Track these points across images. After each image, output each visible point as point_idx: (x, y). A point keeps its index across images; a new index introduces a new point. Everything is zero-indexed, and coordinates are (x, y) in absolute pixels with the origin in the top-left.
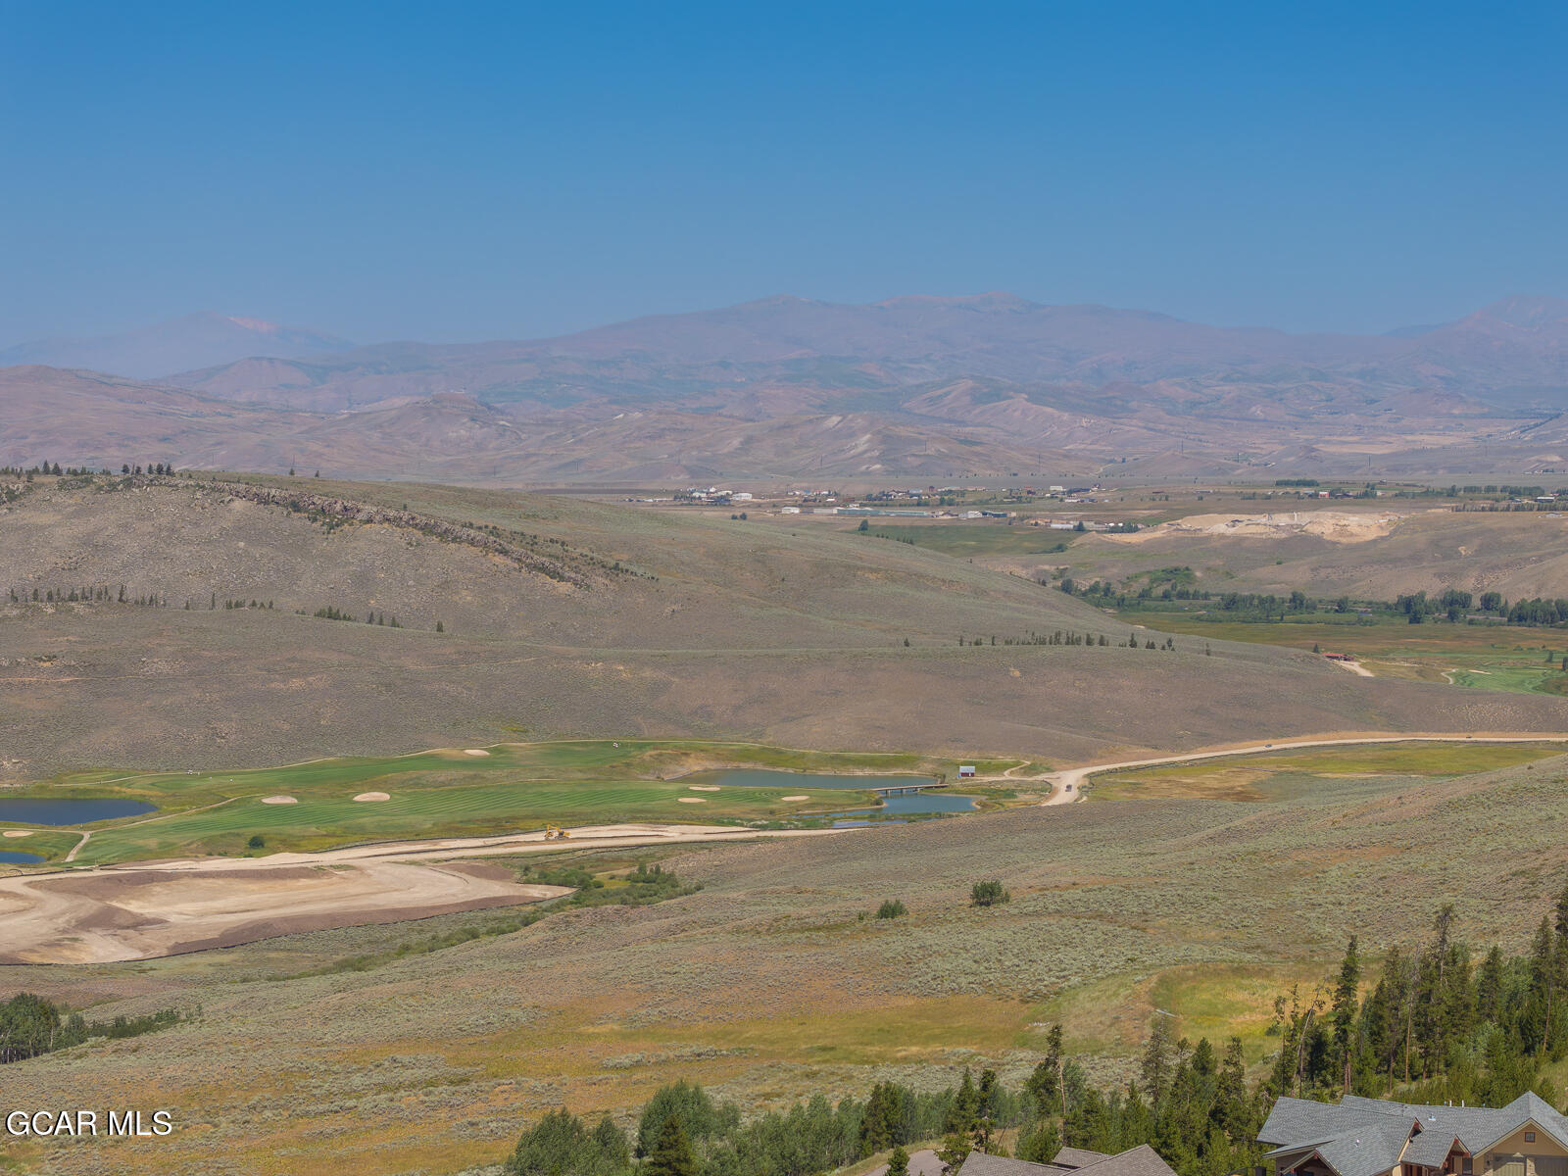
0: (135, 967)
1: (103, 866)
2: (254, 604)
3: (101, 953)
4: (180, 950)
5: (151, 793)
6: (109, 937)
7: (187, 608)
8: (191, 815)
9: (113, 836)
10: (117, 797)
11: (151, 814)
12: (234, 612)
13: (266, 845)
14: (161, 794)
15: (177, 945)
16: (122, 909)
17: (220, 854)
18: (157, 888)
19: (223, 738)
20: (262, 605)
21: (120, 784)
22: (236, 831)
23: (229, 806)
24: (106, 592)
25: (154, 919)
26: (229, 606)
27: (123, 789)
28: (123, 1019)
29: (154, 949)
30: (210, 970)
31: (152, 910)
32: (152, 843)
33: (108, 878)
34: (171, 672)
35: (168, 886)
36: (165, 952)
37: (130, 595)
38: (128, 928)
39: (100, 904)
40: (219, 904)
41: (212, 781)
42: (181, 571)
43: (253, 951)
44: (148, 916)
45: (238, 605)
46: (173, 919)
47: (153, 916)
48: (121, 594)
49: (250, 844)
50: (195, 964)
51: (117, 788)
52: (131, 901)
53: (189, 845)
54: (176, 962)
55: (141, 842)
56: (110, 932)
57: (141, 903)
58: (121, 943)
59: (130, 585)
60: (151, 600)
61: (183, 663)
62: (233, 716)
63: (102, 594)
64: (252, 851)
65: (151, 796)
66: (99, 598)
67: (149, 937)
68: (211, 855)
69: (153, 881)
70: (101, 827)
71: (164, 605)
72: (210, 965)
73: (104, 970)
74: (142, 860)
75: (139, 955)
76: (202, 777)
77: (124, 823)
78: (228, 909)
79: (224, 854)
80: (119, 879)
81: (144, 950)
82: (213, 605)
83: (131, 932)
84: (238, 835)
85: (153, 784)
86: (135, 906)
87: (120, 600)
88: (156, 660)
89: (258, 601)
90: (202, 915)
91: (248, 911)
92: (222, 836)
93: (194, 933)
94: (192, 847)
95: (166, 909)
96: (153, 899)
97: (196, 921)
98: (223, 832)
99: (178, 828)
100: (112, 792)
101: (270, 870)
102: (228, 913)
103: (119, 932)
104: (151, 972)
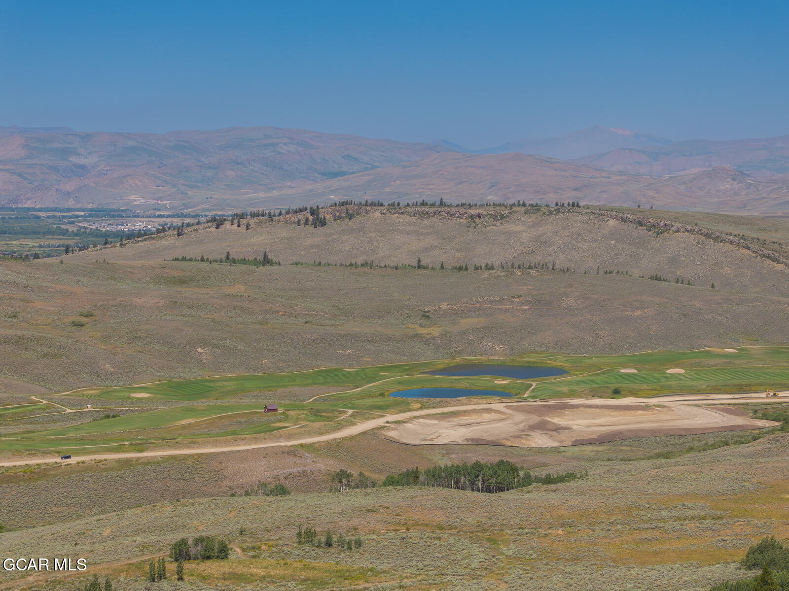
0: (556, 450)
1: (541, 400)
2: (618, 272)
3: (540, 442)
4: (577, 443)
5: (565, 365)
6: (543, 435)
7: (585, 273)
8: (585, 376)
9: (546, 385)
10: (549, 366)
11: (565, 375)
12: (608, 276)
13: (621, 393)
14: (570, 365)
15: (577, 441)
16: (550, 421)
17: (598, 397)
18: (567, 412)
19: (601, 338)
20: (622, 273)
21: (550, 360)
22: (606, 385)
23: (604, 373)
24: (546, 265)
25: (565, 427)
26: (606, 273)
27: (552, 362)
28: (550, 475)
29: (565, 442)
30: (592, 454)
31: (565, 423)
32: (565, 389)
33: (544, 406)
34: (577, 305)
35: (573, 411)
36: (570, 444)
37: (558, 267)
38: (553, 431)
39: (540, 418)
40: (597, 421)
41: (595, 360)
42: (582, 255)
43: (613, 445)
44: (563, 425)
45: (610, 273)
46: (575, 427)
47: (565, 426)
48: (553, 266)
49: (613, 392)
50: (585, 451)
51: (549, 362)
52: (554, 418)
53: (583, 391)
54: (576, 449)
55: (560, 389)
56: (544, 432)
57: (559, 419)
58: (549, 438)
59: (557, 262)
60: (568, 269)
61: (583, 301)
62: (607, 328)
63: (544, 266)
64: (614, 396)
65: (565, 366)
66: (543, 268)
67: (563, 436)
68: (593, 396)
69: (565, 409)
70: (542, 381)
71: (574, 272)
72: (592, 451)
73: (541, 451)
74: (560, 398)
75: (558, 444)
76: (590, 358)
77: (552, 379)
78: (602, 424)
79: (601, 397)
80: (549, 407)
81: (561, 442)
82: (598, 272)
83: (554, 433)
84: (607, 387)
85: (566, 361)
86: (557, 421)
87: (553, 269)
88: (569, 299)
89: (620, 271)
90: (589, 426)
91: (612, 425)
92: (600, 387)
93: (585, 435)
94: (585, 392)
95: (571, 422)
96: (565, 417)
97: (586, 429)
98: (600, 386)
99: (578, 383)
100: (546, 363)
101: (622, 406)
102: (601, 426)
103: (548, 432)
104: (563, 453)
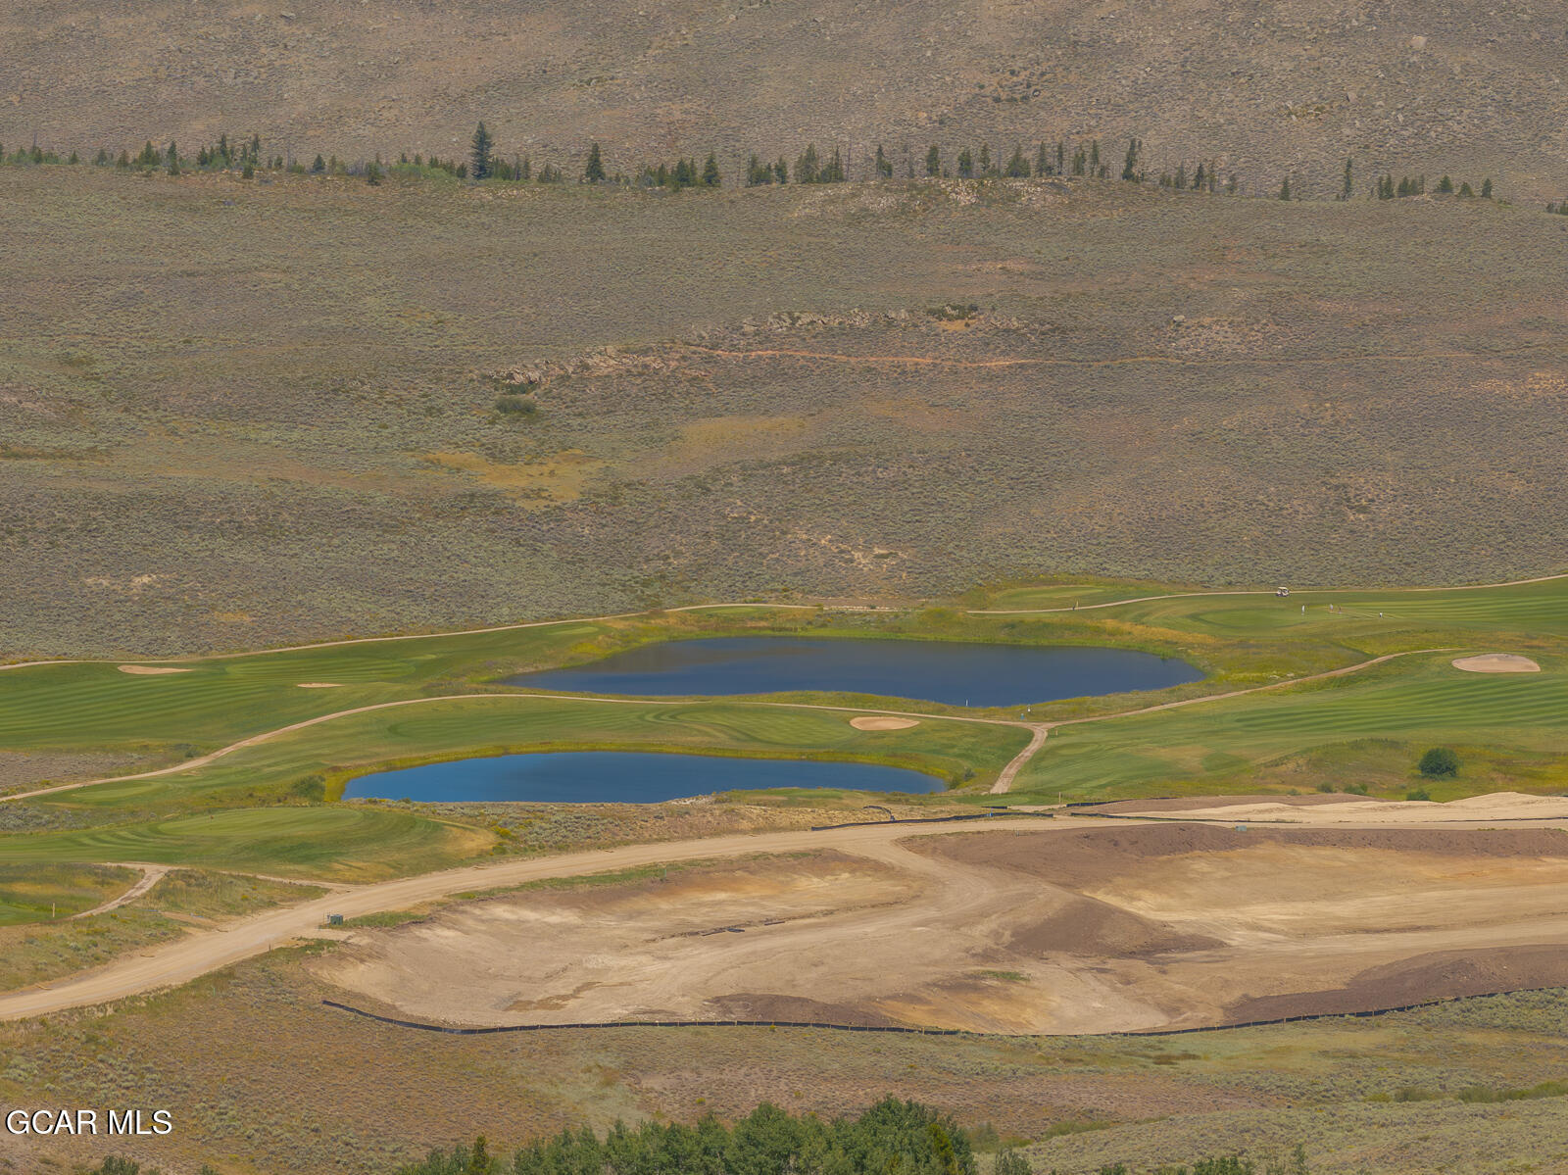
0: (1131, 1047)
1: (1077, 807)
2: (1445, 187)
3: (1071, 1011)
4: (1252, 1015)
5: (1189, 638)
7: (1285, 195)
8: (1283, 693)
9: (1097, 736)
10: (1112, 643)
11: (1189, 687)
12: (1395, 206)
13: (1461, 770)
14: (1210, 641)
15: (1248, 1002)
16: (1122, 912)
17: (1350, 790)
18: (1200, 864)
19: (1363, 510)
20: (1466, 189)
21: (1118, 614)
22: (1390, 735)
23: (1375, 676)
24: (1095, 158)
25: (1193, 937)
26: (1385, 191)
27: (1127, 627)
29: (1192, 1008)
30: (1326, 1065)
31: (1189, 916)
32: (1191, 756)
33: (1088, 837)
34: (1243, 350)
35: (1227, 859)
36: (1217, 1018)
37: (1150, 163)
38: (1132, 954)
39: (1069, 896)
40: (1346, 909)
41: (1333, 615)
42: (1272, 106)
43: (1428, 1026)
44: (1179, 930)
45: (1407, 189)
46: (1238, 938)
47: (1191, 931)
48: (1130, 163)
49: (1423, 768)
50: (1289, 1050)
51: (1110, 624)
53: (1276, 764)
54: (1245, 1043)
55: (1164, 754)
56: (1090, 962)
57: (1162, 899)
58: (1115, 989)
59: (1150, 141)
60: (1200, 176)
61: (1272, 328)
62: (1389, 457)
63: (1089, 161)
64: (1428, 786)
65: (1191, 646)
66: (1078, 169)
67: (1180, 980)
68: (1327, 789)
69: (1191, 846)
70: (1074, 714)
71: (1231, 189)
72: (1325, 1053)
73: (1074, 1052)
74: (1166, 796)
75: (1158, 1021)
76: (1311, 603)
77: (1125, 707)
78: (1372, 923)
79: (1360, 791)
80: (1112, 840)
81: (1172, 1010)
82: (1348, 189)
83: (1139, 967)
84: (1394, 745)
85: (1194, 617)
86: (1151, 906)
87: (1127, 175)
88: (1207, 321)
89: (1456, 179)
90: (1305, 933)
91: (1417, 929)
92: (1356, 746)
93: (1286, 976)
94: (1283, 768)
95: (1221, 914)
96: (1193, 890)
97: (1292, 948)
98: (1357, 737)
99: (1252, 722)
100: (1098, 631)
101: (1470, 833)
102: (1367, 931)
103: (1111, 964)
104: (1184, 1065)
